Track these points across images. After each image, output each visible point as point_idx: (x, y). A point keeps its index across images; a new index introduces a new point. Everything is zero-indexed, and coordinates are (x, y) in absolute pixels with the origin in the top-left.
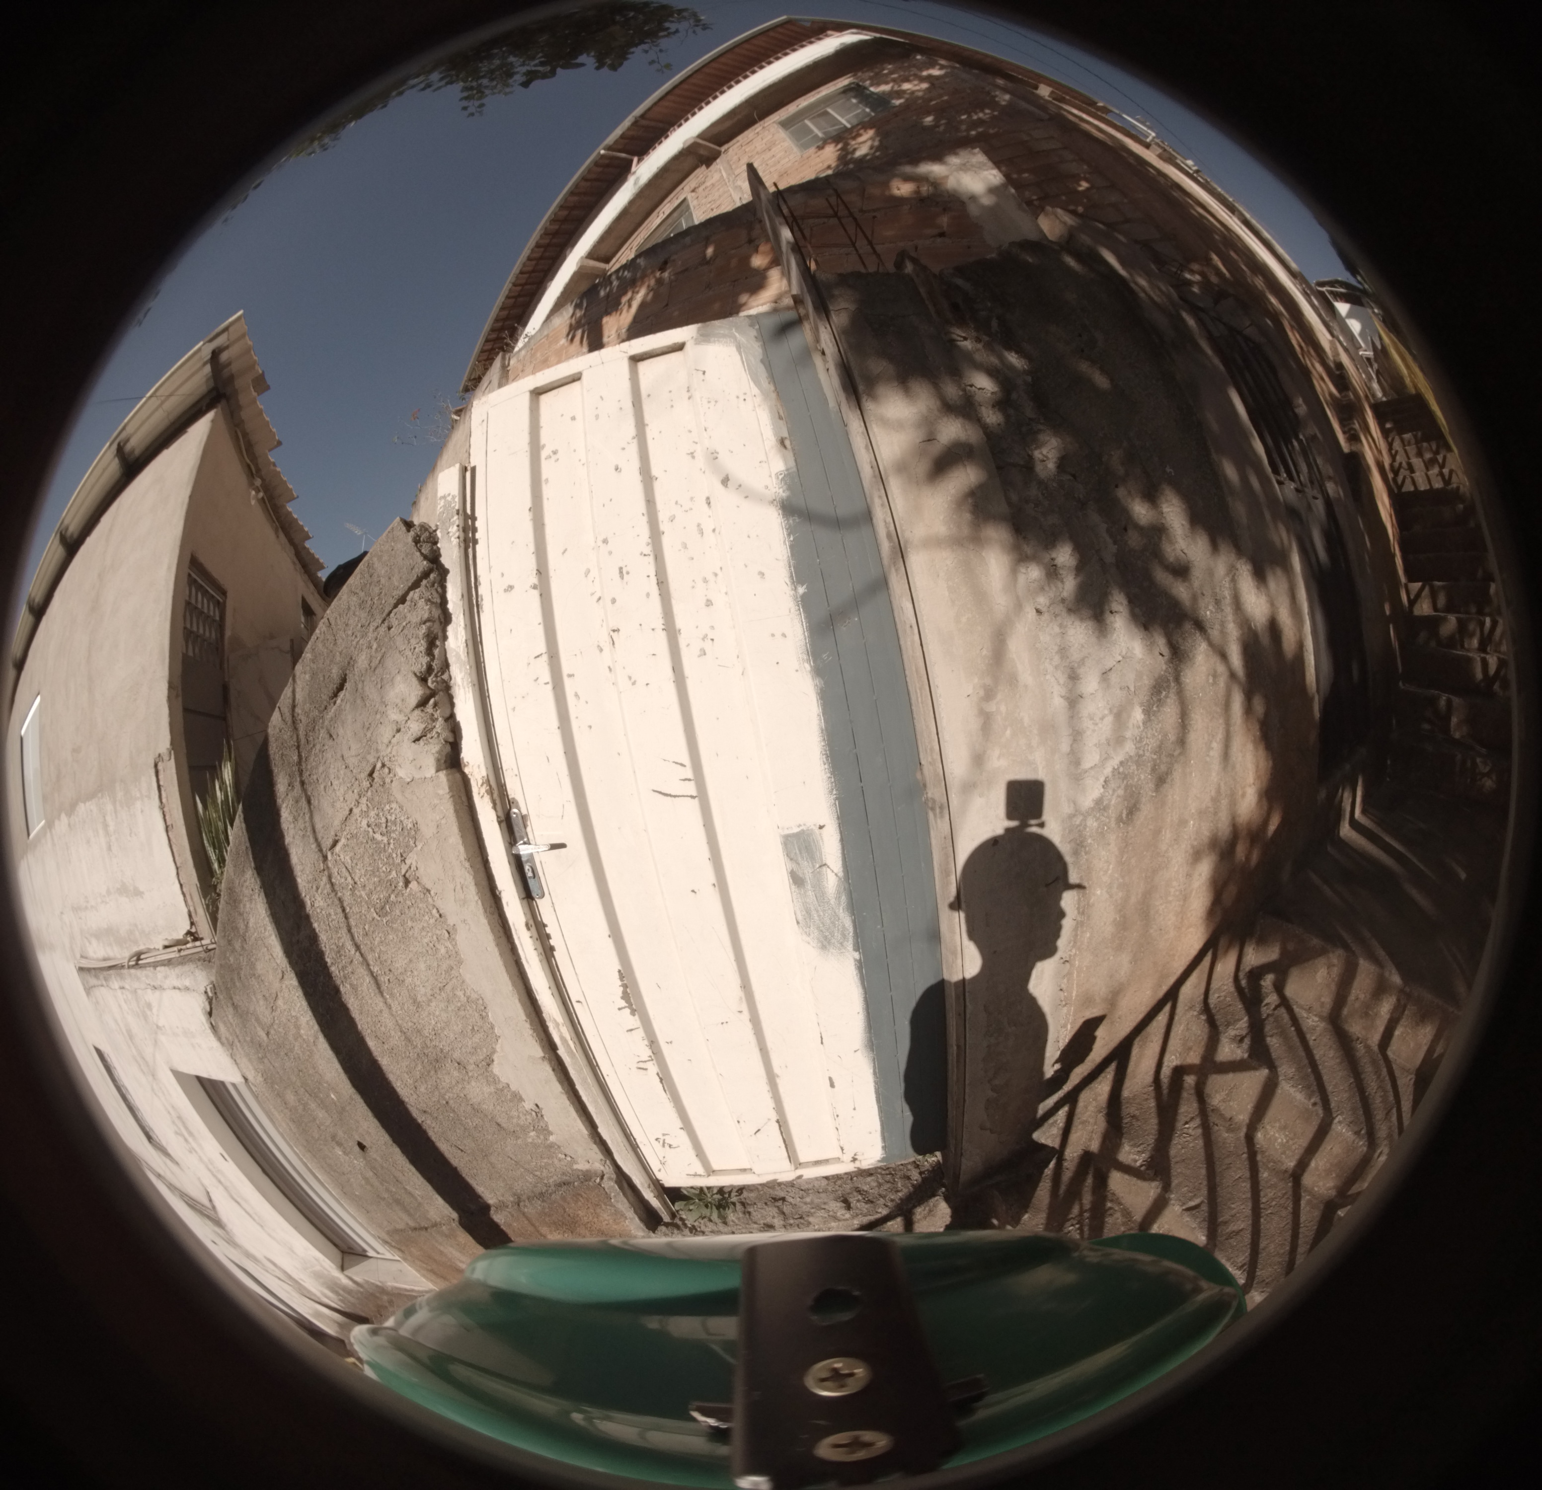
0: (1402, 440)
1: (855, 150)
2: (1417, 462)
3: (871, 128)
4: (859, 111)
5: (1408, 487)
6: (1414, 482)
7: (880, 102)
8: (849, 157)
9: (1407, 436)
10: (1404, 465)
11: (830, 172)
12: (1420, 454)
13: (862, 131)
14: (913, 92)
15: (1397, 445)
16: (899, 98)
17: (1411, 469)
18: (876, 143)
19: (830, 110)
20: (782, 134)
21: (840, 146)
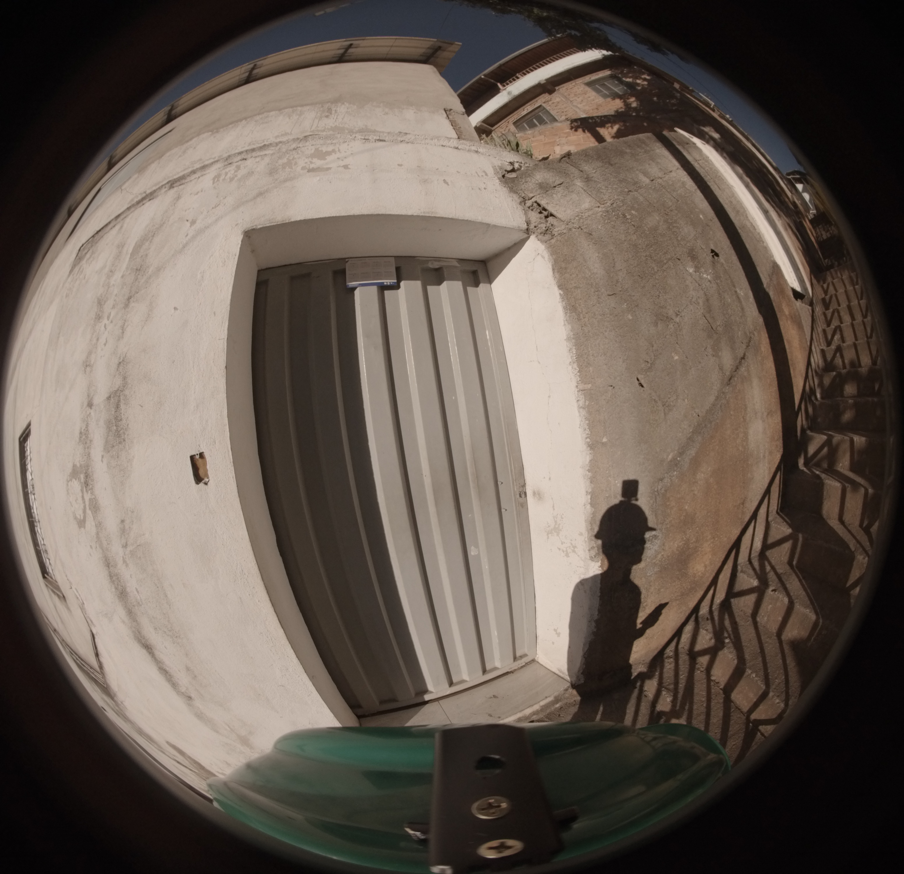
0: (819, 229)
1: (630, 104)
2: (823, 233)
3: (633, 96)
4: (621, 87)
5: (822, 240)
6: (823, 238)
7: (631, 86)
8: (629, 106)
9: (820, 226)
10: (820, 235)
11: (623, 110)
12: (824, 230)
13: (629, 97)
14: (643, 85)
15: (818, 230)
16: (639, 86)
17: (822, 235)
18: (639, 103)
19: (606, 83)
20: (588, 89)
21: (622, 101)
